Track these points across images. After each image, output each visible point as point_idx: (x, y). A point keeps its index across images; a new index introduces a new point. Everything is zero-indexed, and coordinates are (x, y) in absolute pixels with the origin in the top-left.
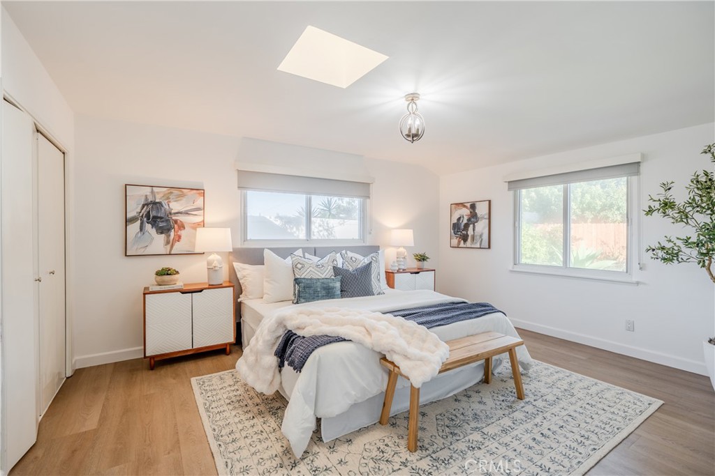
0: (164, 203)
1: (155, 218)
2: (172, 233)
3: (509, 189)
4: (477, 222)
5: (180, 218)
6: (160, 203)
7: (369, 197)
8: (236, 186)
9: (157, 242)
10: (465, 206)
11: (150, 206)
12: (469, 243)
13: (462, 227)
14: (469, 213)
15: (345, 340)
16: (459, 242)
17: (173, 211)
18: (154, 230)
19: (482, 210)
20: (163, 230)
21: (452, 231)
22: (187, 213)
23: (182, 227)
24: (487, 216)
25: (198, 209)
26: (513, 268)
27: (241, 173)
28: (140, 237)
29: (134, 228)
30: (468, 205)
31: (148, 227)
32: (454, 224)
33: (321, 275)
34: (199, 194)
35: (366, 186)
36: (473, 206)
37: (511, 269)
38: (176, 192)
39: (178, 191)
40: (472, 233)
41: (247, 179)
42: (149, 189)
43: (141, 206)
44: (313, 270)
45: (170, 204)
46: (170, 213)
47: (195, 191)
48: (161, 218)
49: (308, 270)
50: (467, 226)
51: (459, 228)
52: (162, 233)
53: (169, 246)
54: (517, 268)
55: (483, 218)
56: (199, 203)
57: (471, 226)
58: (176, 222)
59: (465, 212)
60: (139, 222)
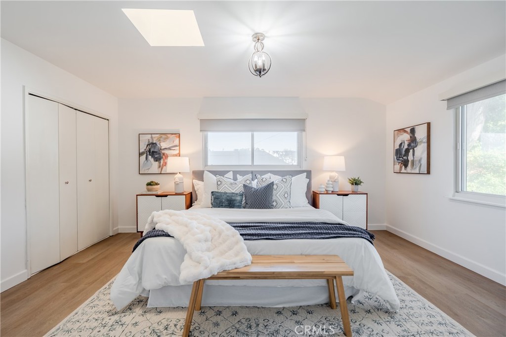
0: (158, 143)
1: (153, 152)
2: (162, 161)
3: (449, 108)
4: (416, 146)
5: (166, 152)
6: (155, 143)
7: (304, 130)
8: (199, 130)
9: (154, 166)
10: (405, 132)
11: (151, 145)
12: (409, 169)
13: (403, 153)
14: (409, 138)
15: (169, 236)
16: (401, 168)
17: (162, 148)
18: (153, 159)
19: (421, 134)
20: (157, 159)
21: (395, 157)
22: (169, 149)
23: (167, 157)
24: (425, 140)
25: (176, 146)
26: (454, 196)
27: (203, 121)
28: (146, 164)
29: (143, 157)
30: (408, 130)
31: (150, 157)
32: (396, 150)
33: (232, 190)
34: (176, 136)
35: (303, 121)
36: (413, 131)
37: (451, 197)
38: (163, 136)
39: (165, 135)
40: (412, 159)
41: (206, 124)
42: (150, 136)
43: (146, 145)
44: (227, 186)
45: (161, 144)
46: (161, 149)
47: (174, 135)
48: (156, 152)
49: (224, 186)
50: (407, 151)
51: (401, 154)
52: (157, 161)
53: (160, 169)
54: (458, 197)
55: (421, 142)
56: (177, 142)
57: (411, 151)
58: (164, 154)
59: (406, 137)
60: (145, 154)
